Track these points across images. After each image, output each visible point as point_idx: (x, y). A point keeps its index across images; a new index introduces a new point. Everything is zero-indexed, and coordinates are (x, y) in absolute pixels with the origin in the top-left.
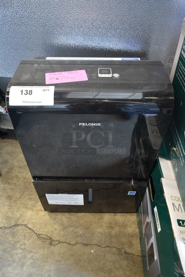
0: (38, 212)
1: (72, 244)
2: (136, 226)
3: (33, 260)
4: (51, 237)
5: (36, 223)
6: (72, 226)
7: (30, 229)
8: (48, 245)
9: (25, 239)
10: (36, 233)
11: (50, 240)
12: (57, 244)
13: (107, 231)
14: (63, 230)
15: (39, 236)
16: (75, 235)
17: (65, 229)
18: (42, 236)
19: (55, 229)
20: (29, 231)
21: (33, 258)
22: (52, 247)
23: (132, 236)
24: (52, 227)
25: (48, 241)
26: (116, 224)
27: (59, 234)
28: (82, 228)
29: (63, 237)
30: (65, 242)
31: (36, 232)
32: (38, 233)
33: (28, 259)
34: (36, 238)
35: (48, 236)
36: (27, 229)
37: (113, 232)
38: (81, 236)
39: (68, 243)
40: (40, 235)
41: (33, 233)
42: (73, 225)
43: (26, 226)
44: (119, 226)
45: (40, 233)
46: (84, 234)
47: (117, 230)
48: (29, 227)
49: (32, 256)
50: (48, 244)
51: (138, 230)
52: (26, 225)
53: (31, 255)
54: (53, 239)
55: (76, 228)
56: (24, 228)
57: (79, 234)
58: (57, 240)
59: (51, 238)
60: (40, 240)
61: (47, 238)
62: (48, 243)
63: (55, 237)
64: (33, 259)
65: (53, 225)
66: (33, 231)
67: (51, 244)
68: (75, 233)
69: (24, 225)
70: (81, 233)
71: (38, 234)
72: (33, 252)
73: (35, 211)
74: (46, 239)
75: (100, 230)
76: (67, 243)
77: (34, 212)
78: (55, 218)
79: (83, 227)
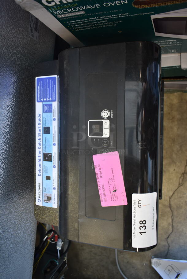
2: (171, 95)
4: (182, 173)
5: (168, 188)
6: (172, 155)
7: (173, 194)
9: (184, 197)
10: (178, 187)
13: (176, 123)
14: (175, 163)
15: (181, 185)
16: (180, 152)
17: (174, 161)
18: (181, 182)
19: (174, 170)
20: (176, 194)
23: (181, 100)
24: (172, 173)
25: (185, 176)
26: (169, 114)
27: (179, 166)
29: (181, 162)
31: (177, 188)
32: (177, 186)
34: (182, 187)
35: (181, 176)
36: (174, 196)
37: (178, 116)
38: (181, 147)
40: (179, 184)
41: (178, 190)
42: (170, 154)
43: (170, 198)
44: (172, 110)
45: (178, 184)
46: (179, 143)
47: (175, 113)
48: (171, 194)
51: (175, 94)
52: (170, 197)
54: (183, 171)
55: (173, 151)
56: (172, 199)
58: (185, 168)
59: (183, 174)
60: (184, 183)
61: (182, 178)
65: (170, 173)
66: (175, 191)
68: (178, 151)
69: (170, 199)
70: (178, 147)
74: (183, 179)
75: (175, 129)
79: (173, 145)
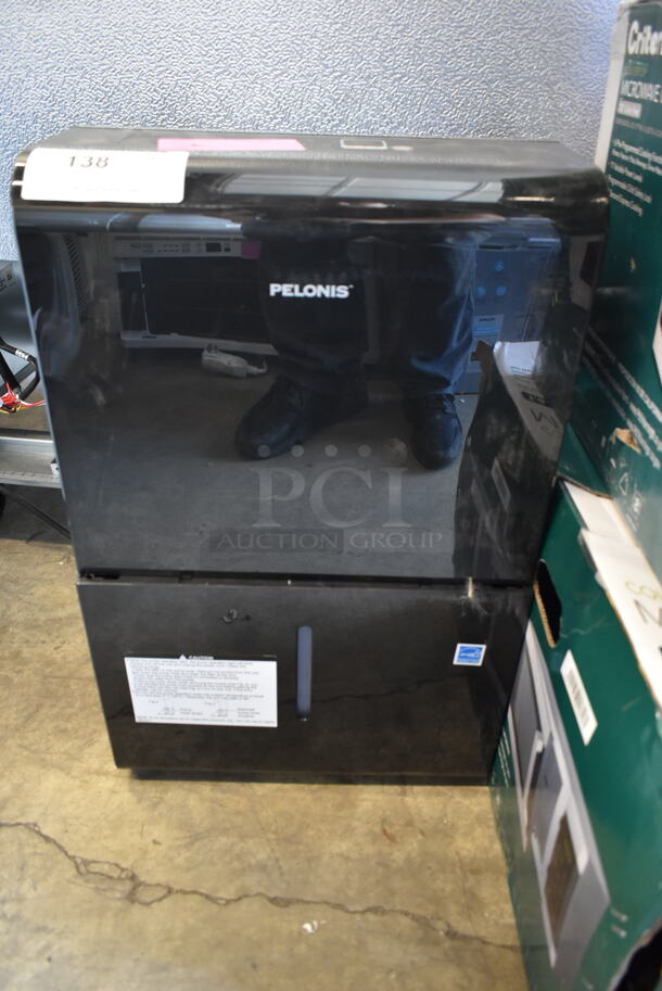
0: (87, 778)
1: (221, 899)
2: (492, 831)
3: (46, 964)
4: (136, 872)
5: (77, 818)
6: (225, 831)
7: (47, 839)
8: (119, 904)
9: (21, 880)
10: (72, 858)
11: (128, 885)
12: (160, 900)
13: (370, 850)
14: (188, 846)
15: (82, 868)
16: (236, 864)
17: (196, 840)
18: (94, 868)
19: (156, 842)
20: (43, 847)
21: (47, 955)
22: (136, 909)
23: (474, 869)
24: (141, 833)
25: (120, 887)
26: (410, 823)
27: (171, 860)
28: (268, 840)
29: (188, 870)
30: (195, 892)
31: (71, 853)
32: (79, 854)
33: (29, 960)
34: (71, 873)
35: (123, 870)
36: (37, 840)
37: (398, 856)
38: (263, 868)
39: (208, 897)
40: (86, 863)
41: (61, 856)
42: (228, 826)
43: (32, 828)
44: (422, 833)
45: (89, 856)
46: (277, 860)
47: (412, 845)
48: (46, 831)
49: (48, 947)
50: (120, 899)
51: (497, 847)
52: (35, 825)
53: (42, 943)
54: (143, 878)
55: (243, 837)
56: (23, 835)
57: (253, 861)
58: (158, 885)
59: (133, 877)
60: (86, 881)
61: (115, 875)
62: (118, 895)
63: (153, 873)
64: (49, 959)
65: (145, 828)
66: (61, 848)
67: (131, 897)
68: (239, 857)
69: (27, 825)
70: (262, 856)
71: (79, 861)
72: (53, 930)
73: (74, 774)
74: (111, 878)
75: (343, 846)
76: (201, 894)
77: (73, 778)
78: (155, 800)
79: (272, 836)
